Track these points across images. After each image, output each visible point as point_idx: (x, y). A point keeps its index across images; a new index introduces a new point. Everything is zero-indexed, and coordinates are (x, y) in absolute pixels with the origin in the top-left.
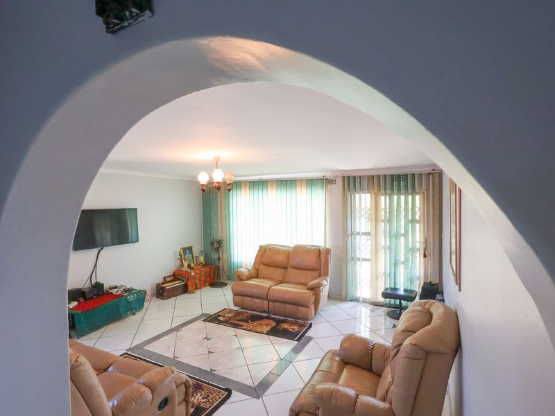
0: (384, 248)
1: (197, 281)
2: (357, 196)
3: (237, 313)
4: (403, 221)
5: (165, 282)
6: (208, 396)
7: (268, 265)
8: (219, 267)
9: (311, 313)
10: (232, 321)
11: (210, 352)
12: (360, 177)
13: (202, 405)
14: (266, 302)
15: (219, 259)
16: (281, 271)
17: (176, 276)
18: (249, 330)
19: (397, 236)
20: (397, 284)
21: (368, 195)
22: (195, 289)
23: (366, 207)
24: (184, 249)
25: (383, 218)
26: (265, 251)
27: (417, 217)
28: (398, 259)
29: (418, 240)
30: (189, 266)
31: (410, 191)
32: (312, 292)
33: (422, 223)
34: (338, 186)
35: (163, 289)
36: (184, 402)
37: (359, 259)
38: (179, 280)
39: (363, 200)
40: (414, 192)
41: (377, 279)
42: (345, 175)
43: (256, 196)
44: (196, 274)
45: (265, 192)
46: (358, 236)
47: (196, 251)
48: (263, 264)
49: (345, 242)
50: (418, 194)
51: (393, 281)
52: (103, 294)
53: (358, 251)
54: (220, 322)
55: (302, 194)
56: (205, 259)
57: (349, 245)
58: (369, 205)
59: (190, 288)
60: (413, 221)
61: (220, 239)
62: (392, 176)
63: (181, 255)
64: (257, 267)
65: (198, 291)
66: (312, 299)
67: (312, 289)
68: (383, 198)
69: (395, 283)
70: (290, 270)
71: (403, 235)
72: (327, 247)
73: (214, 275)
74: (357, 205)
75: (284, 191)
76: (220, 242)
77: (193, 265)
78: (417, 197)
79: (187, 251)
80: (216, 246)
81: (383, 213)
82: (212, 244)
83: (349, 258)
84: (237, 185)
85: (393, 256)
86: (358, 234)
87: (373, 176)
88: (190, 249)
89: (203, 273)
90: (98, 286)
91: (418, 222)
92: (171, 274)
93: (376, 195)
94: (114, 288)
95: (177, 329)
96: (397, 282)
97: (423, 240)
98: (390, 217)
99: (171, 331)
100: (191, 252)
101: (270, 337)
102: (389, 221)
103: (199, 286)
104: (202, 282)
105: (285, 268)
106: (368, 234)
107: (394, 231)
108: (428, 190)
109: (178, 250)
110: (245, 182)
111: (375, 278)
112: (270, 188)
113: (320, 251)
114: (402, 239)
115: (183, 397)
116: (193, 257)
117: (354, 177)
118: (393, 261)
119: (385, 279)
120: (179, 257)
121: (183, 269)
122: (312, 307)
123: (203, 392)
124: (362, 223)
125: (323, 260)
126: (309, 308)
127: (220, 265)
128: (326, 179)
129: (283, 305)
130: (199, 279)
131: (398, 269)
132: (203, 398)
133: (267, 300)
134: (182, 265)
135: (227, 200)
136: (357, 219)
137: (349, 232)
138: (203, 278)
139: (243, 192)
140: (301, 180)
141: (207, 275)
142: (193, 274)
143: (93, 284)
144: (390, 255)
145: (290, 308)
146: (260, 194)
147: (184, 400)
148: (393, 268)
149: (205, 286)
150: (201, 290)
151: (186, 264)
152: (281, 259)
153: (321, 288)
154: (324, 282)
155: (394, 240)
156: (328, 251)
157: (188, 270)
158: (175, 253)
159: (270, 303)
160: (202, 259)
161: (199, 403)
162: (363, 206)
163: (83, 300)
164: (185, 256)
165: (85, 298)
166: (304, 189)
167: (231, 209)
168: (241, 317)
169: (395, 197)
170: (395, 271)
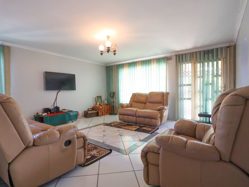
0: (199, 92)
1: (103, 111)
2: (184, 65)
3: (121, 123)
4: (211, 76)
5: (88, 110)
6: (100, 152)
7: (137, 102)
8: (113, 105)
9: (158, 123)
10: (118, 126)
11: (104, 136)
12: (186, 54)
13: (96, 155)
14: (135, 118)
15: (114, 102)
16: (144, 105)
17: (93, 109)
18: (126, 129)
19: (207, 84)
20: (207, 111)
21: (190, 64)
22: (102, 115)
23: (189, 71)
24: (98, 97)
25: (199, 76)
26: (135, 96)
27: (220, 74)
28: (208, 97)
29: (220, 85)
30: (100, 105)
31: (215, 58)
32: (159, 112)
33: (222, 76)
34: (173, 61)
35: (87, 113)
36: (83, 149)
37: (185, 99)
38: (94, 110)
39: (187, 67)
40: (217, 59)
41: (195, 108)
42: (177, 54)
43: (131, 70)
44: (103, 108)
45: (135, 68)
46: (184, 87)
47: (103, 98)
48: (134, 102)
49: (177, 90)
50: (220, 60)
51: (205, 109)
52: (59, 112)
53: (184, 95)
54: (111, 126)
55: (154, 67)
56: (107, 102)
57: (179, 91)
58: (190, 70)
59: (99, 114)
60: (217, 75)
61: (114, 91)
62: (204, 51)
63: (96, 99)
64: (131, 103)
65: (103, 116)
66: (159, 115)
67: (159, 110)
68: (199, 65)
69: (206, 110)
70: (148, 104)
71: (211, 84)
72: (167, 92)
73: (112, 109)
74: (184, 71)
75: (145, 66)
76: (114, 93)
77: (101, 104)
78: (220, 62)
79: (99, 98)
80: (112, 95)
81: (199, 73)
82: (110, 94)
83: (179, 98)
84: (122, 66)
85: (205, 95)
86: (185, 85)
87: (193, 53)
88: (100, 97)
89: (106, 108)
90: (57, 108)
91: (220, 76)
92: (92, 108)
93: (195, 63)
94: (64, 110)
95: (91, 127)
96: (207, 109)
97: (223, 85)
98: (203, 74)
99: (88, 128)
100: (101, 99)
101: (136, 132)
102: (203, 77)
103: (104, 114)
104: (106, 112)
105: (145, 103)
106: (190, 85)
107: (205, 82)
108: (226, 57)
109: (95, 96)
110: (126, 64)
111: (194, 107)
112: (138, 66)
113: (163, 94)
114: (210, 86)
115: (82, 145)
116: (102, 101)
117: (182, 55)
118: (205, 98)
119: (200, 108)
120: (95, 100)
121: (96, 105)
122: (159, 119)
123: (97, 150)
124: (187, 79)
125: (165, 98)
126: (157, 119)
127: (114, 105)
128: (167, 57)
129: (143, 119)
130: (104, 110)
131: (208, 102)
132: (97, 153)
133: (135, 116)
134: (97, 104)
135: (117, 74)
136: (184, 78)
137: (179, 84)
138: (106, 110)
139: (125, 69)
140: (154, 60)
141: (108, 109)
142: (101, 107)
143: (55, 107)
144: (203, 95)
145: (147, 120)
146: (133, 69)
147: (83, 147)
148: (205, 102)
149: (107, 114)
150: (105, 116)
151: (98, 103)
152: (143, 99)
153: (164, 110)
154: (166, 107)
155: (205, 87)
156: (168, 94)
157: (99, 106)
158: (93, 98)
159: (137, 118)
160: (106, 102)
161: (94, 155)
162: (187, 71)
163: (49, 113)
164: (98, 100)
165: (50, 112)
166: (155, 64)
167: (119, 78)
168: (122, 124)
169: (206, 64)
170: (206, 103)
